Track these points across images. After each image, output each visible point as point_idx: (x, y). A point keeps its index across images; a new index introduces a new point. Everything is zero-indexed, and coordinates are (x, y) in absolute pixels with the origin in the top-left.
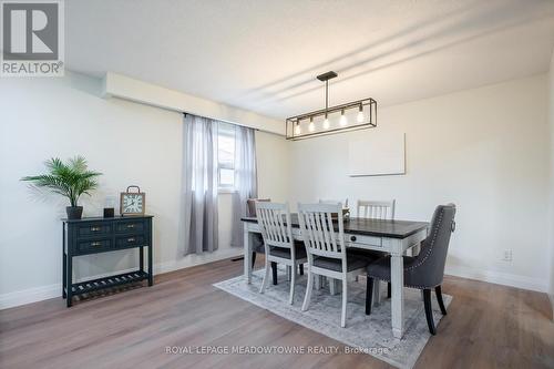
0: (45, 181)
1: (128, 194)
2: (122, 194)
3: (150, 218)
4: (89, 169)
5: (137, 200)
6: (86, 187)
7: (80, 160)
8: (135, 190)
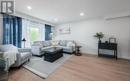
0: (95, 36)
1: (111, 38)
2: (110, 39)
3: (117, 44)
4: (103, 34)
5: (113, 40)
6: (102, 37)
7: (101, 32)
8: (113, 38)
